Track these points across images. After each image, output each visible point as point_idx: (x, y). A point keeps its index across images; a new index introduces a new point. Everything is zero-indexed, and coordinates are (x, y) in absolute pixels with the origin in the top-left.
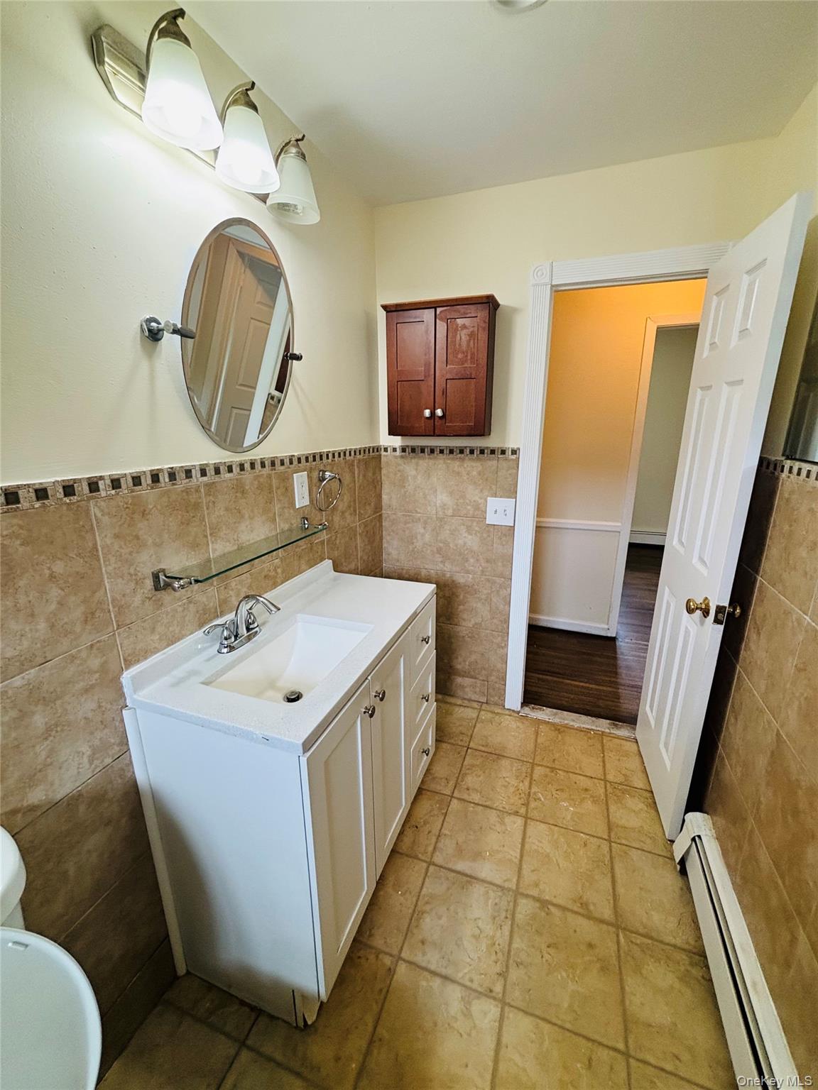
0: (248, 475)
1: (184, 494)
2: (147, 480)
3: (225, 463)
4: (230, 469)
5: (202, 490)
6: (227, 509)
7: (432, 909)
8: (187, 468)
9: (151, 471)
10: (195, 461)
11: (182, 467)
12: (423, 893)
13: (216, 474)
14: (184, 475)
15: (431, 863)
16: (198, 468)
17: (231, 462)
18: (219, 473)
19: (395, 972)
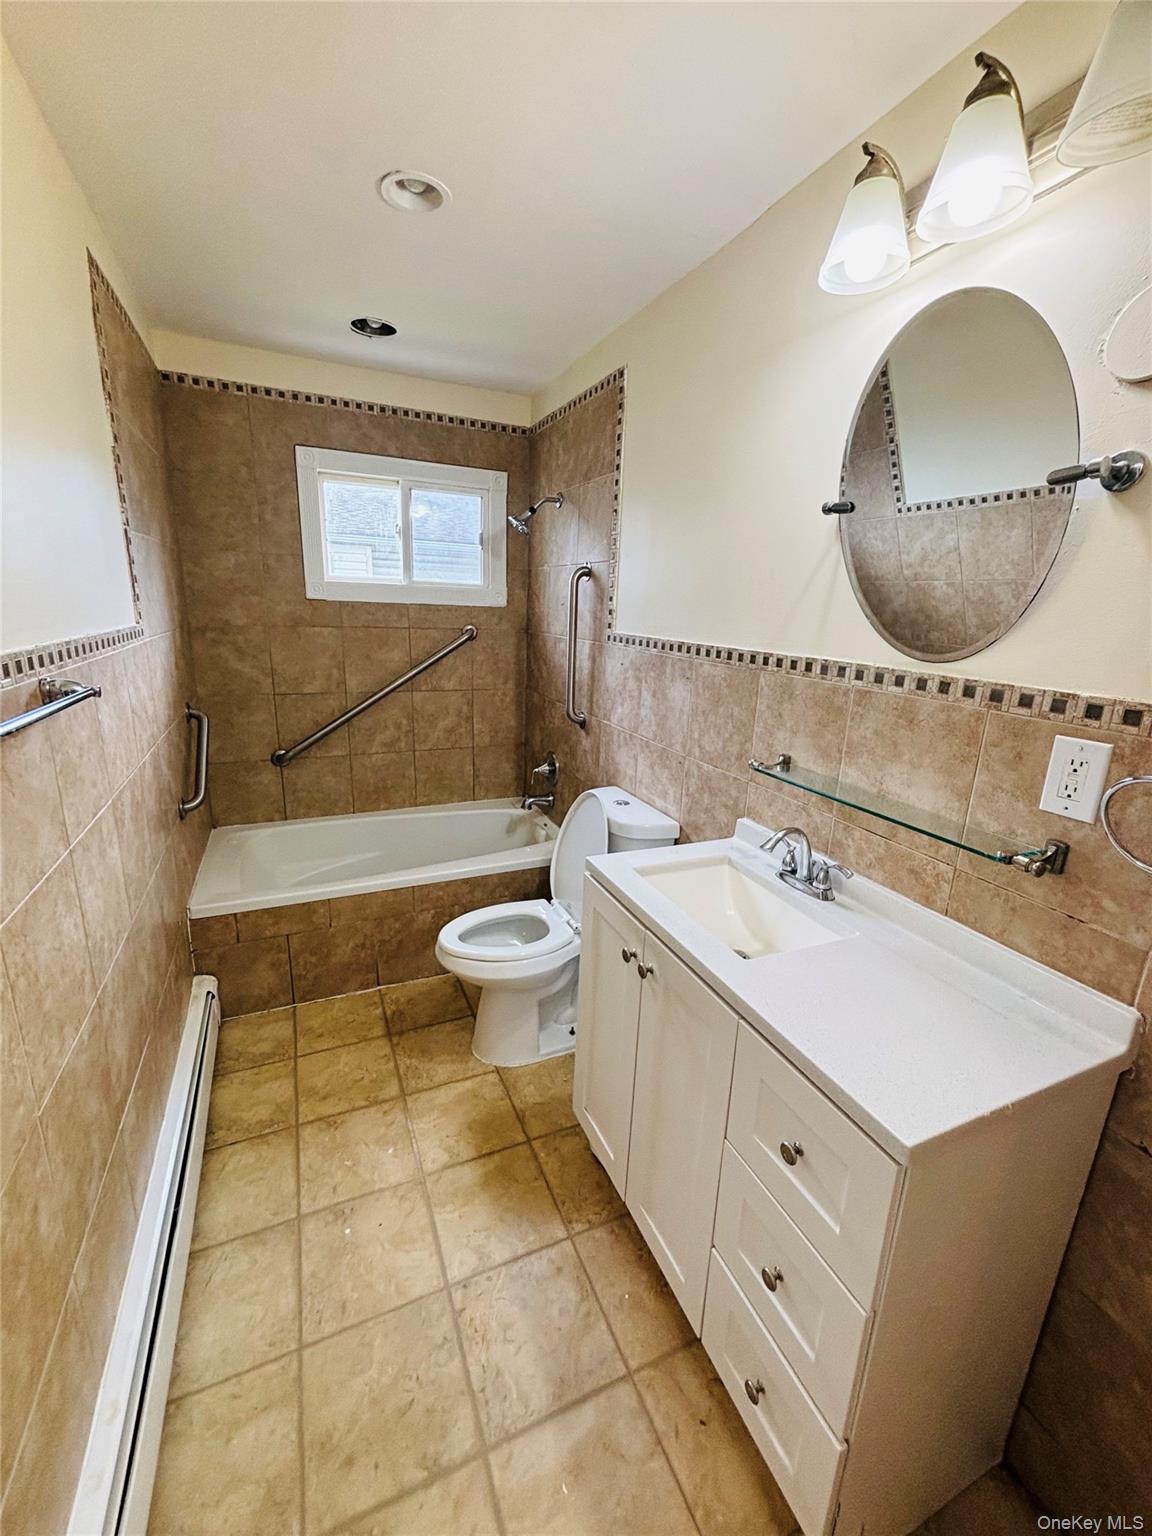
0: (930, 701)
1: (831, 693)
2: (801, 666)
3: (893, 670)
4: (899, 681)
5: (852, 696)
6: (876, 733)
7: (577, 1311)
8: (842, 665)
9: (807, 659)
10: (852, 658)
11: (837, 662)
12: (603, 1321)
13: (876, 681)
14: (835, 673)
15: (628, 1377)
16: (854, 668)
17: (905, 672)
18: (881, 682)
19: (564, 1224)
